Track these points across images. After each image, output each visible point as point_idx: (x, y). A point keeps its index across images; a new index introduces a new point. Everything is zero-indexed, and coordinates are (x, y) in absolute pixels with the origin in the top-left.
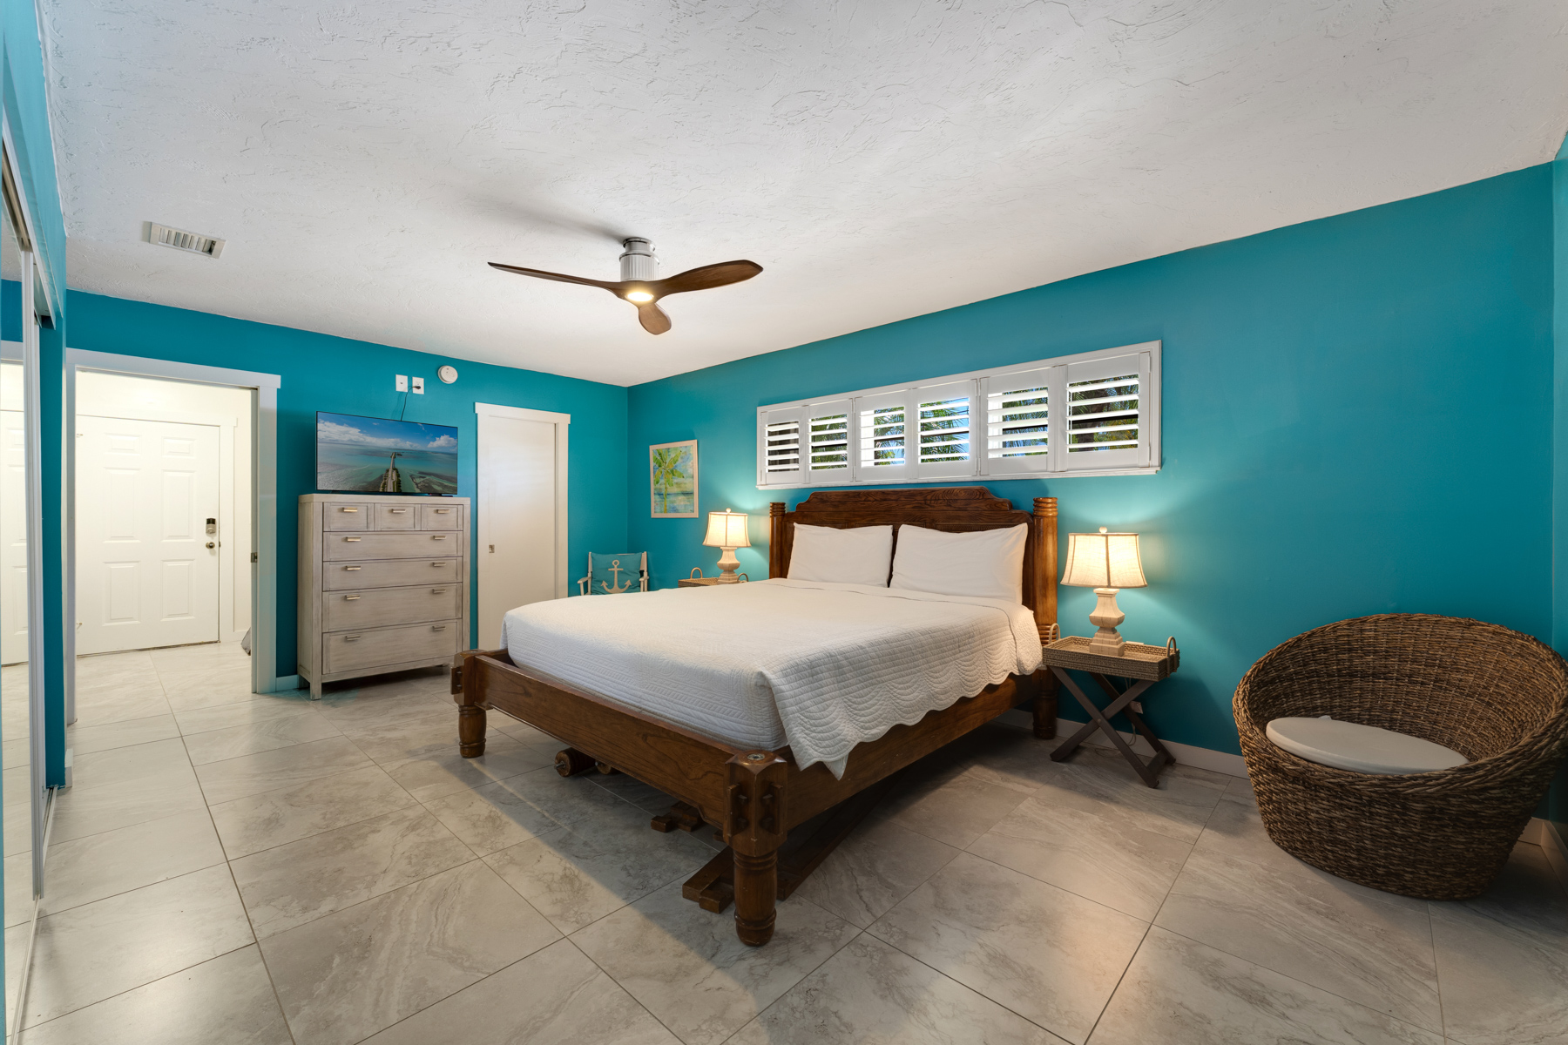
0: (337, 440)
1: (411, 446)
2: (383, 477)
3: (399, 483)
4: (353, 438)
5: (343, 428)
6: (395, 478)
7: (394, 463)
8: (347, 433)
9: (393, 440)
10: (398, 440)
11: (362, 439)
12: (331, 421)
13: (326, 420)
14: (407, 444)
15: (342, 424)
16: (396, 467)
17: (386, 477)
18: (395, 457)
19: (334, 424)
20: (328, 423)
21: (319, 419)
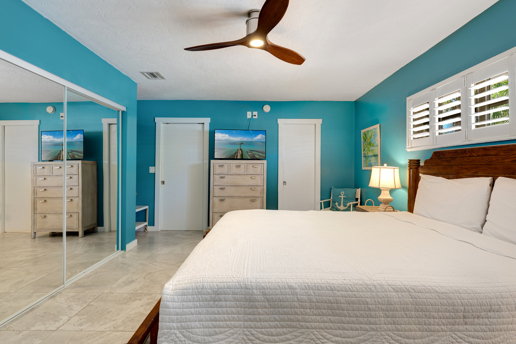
0: (221, 140)
1: (247, 140)
2: (237, 153)
3: (242, 155)
4: (226, 138)
5: (223, 135)
6: (241, 153)
7: (240, 147)
8: (224, 136)
9: (240, 138)
10: (242, 138)
11: (229, 138)
12: (219, 133)
13: (217, 133)
14: (245, 139)
15: (223, 134)
16: (241, 148)
17: (238, 152)
18: (241, 145)
19: (220, 134)
20: (218, 134)
21: (215, 132)
